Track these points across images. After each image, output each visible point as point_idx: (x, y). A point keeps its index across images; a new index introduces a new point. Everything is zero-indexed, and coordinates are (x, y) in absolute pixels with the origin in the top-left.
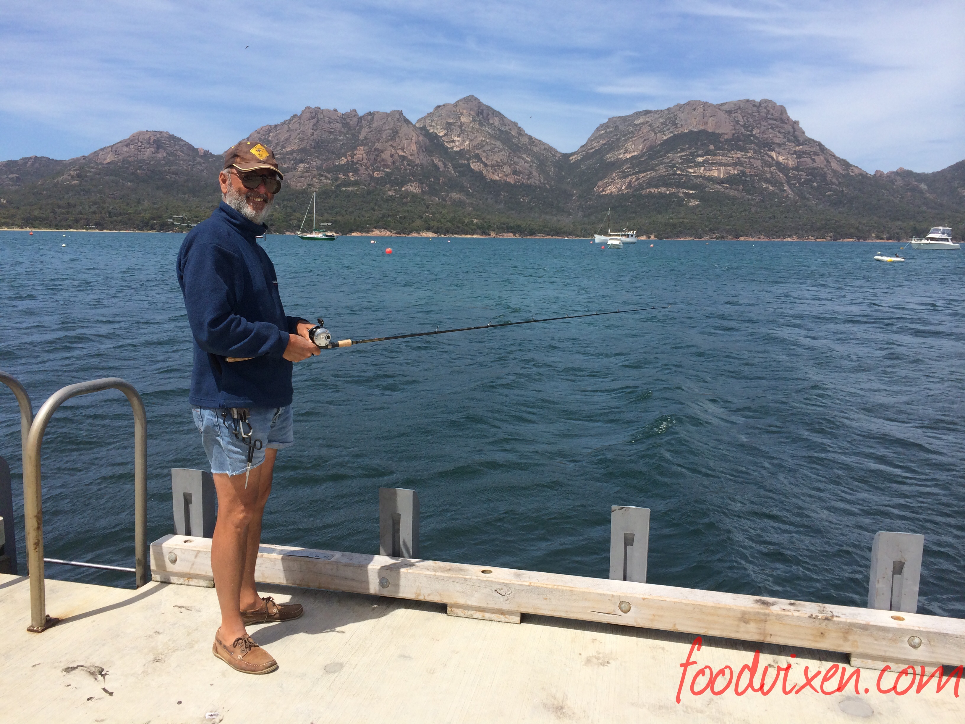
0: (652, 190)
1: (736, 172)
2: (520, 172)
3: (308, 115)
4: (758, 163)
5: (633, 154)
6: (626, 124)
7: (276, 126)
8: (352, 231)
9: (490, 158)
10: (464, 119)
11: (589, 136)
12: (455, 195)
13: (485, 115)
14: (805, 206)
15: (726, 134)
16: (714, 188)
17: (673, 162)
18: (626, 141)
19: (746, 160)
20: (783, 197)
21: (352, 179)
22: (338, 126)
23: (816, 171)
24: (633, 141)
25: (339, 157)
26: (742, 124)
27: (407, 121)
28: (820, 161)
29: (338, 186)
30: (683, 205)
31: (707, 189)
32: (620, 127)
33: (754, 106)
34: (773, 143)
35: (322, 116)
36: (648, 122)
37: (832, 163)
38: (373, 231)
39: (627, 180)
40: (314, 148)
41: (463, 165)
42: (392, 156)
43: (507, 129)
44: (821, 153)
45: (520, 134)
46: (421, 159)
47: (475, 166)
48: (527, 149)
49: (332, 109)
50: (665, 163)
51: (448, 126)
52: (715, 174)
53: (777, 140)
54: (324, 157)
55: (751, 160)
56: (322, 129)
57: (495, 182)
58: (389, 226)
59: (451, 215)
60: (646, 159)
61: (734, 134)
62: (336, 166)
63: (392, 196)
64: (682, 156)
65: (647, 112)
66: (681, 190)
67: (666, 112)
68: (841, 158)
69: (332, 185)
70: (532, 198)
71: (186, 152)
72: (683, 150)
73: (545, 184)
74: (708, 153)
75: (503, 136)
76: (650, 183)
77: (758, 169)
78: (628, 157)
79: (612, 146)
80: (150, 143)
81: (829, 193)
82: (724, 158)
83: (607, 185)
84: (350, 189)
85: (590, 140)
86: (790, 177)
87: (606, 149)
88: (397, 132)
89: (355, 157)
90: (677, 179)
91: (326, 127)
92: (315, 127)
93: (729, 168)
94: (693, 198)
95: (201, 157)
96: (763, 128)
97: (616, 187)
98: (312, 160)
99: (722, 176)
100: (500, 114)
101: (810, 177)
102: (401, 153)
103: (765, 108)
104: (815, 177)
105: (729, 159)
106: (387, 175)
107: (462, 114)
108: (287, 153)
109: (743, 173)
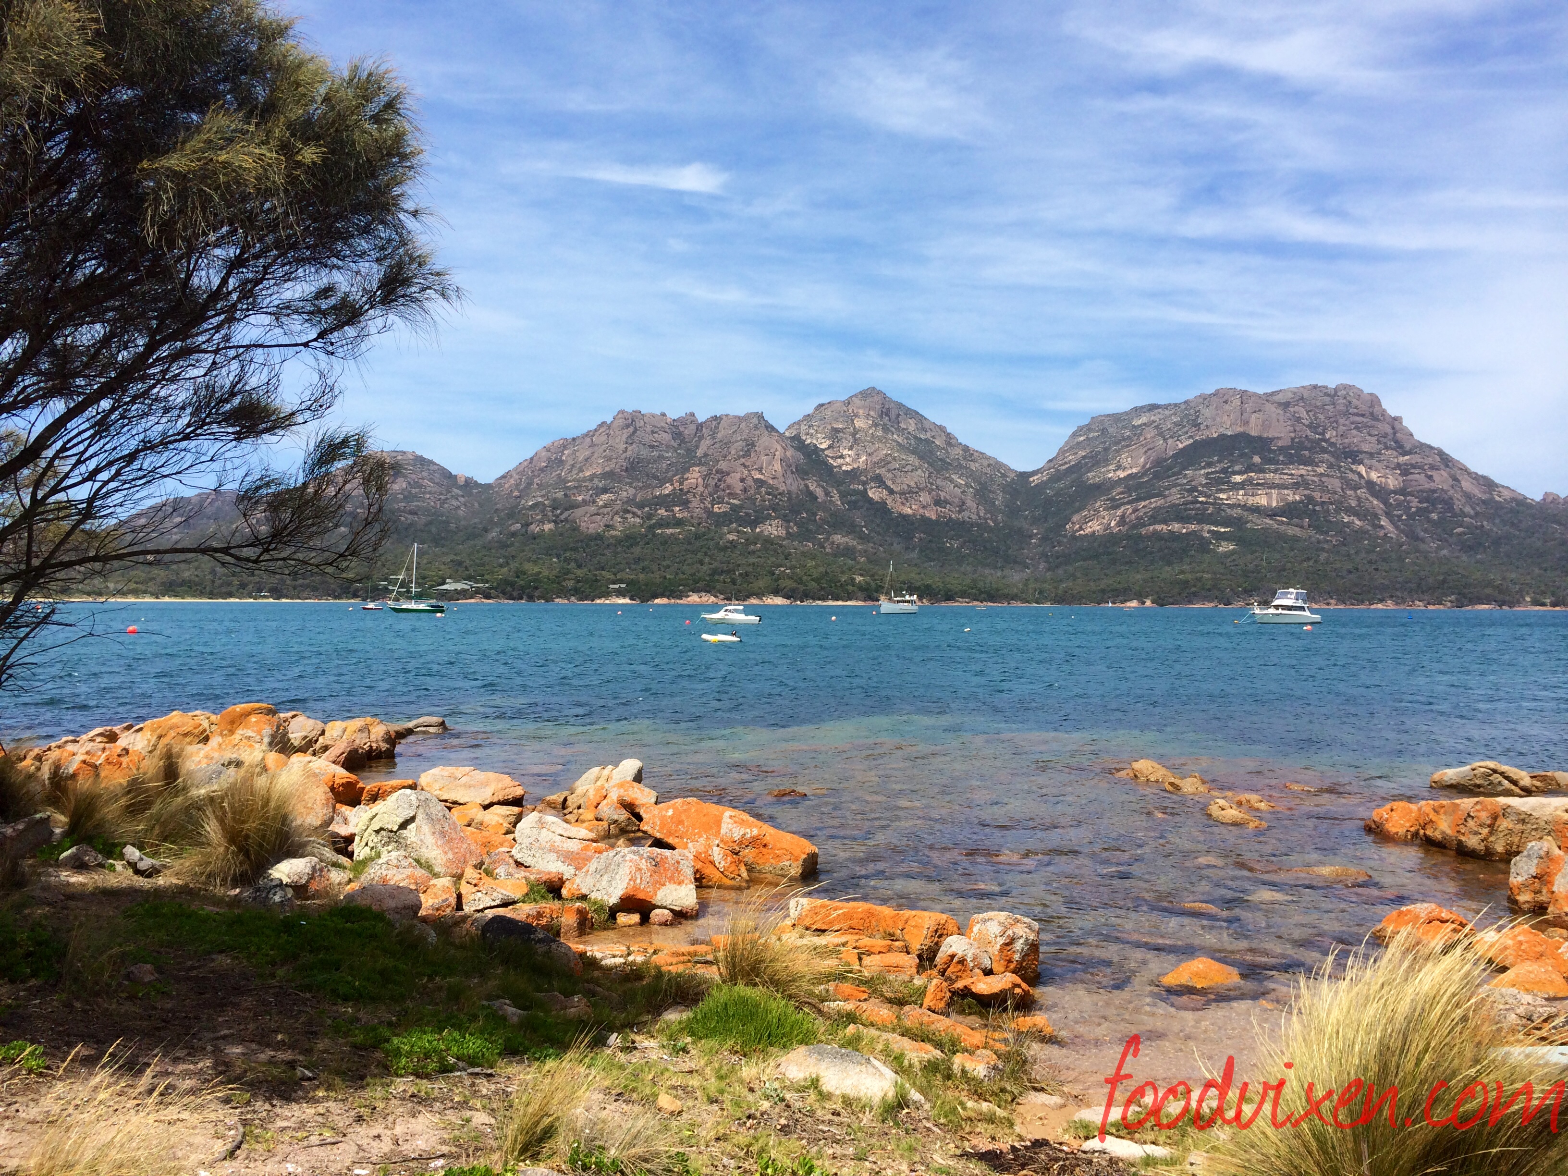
0: (1158, 527)
1: (1298, 498)
2: (946, 502)
3: (621, 422)
4: (1335, 484)
5: (1130, 472)
6: (1120, 425)
7: (574, 439)
8: (656, 596)
9: (898, 481)
10: (859, 423)
11: (1062, 443)
12: (838, 538)
13: (893, 416)
14: (1418, 551)
15: (1279, 438)
16: (1259, 523)
17: (1193, 483)
18: (1119, 451)
19: (1315, 479)
20: (1378, 537)
21: (680, 516)
22: (666, 437)
23: (1436, 495)
24: (1128, 451)
25: (662, 483)
26: (1307, 422)
27: (771, 428)
28: (1441, 480)
29: (651, 528)
30: (1209, 551)
31: (1249, 525)
32: (1111, 430)
33: (1326, 395)
34: (1362, 452)
35: (642, 423)
36: (1154, 422)
37: (1463, 482)
38: (688, 596)
39: (1119, 512)
40: (626, 470)
41: (856, 492)
42: (742, 480)
43: (928, 435)
44: (1442, 467)
45: (949, 444)
46: (788, 484)
47: (874, 494)
48: (960, 466)
49: (657, 412)
50: (1182, 485)
51: (835, 435)
52: (1263, 501)
53: (1366, 448)
54: (640, 484)
55: (1324, 479)
56: (640, 442)
57: (905, 517)
58: (714, 588)
59: (822, 569)
60: (1151, 479)
61: (1293, 439)
62: (657, 497)
63: (732, 542)
64: (1208, 473)
65: (1153, 407)
66: (1207, 527)
67: (1183, 407)
68: (1480, 473)
69: (641, 526)
70: (965, 542)
71: (437, 481)
72: (1209, 465)
73: (986, 519)
74: (1250, 468)
75: (922, 447)
76: (1156, 517)
77: (1335, 493)
78: (1122, 476)
79: (1097, 460)
81: (1460, 530)
82: (1277, 476)
83: (1086, 520)
84: (669, 531)
85: (1062, 452)
86: (1391, 504)
87: (1086, 464)
88: (753, 445)
89: (686, 483)
90: (1198, 509)
91: (648, 439)
92: (630, 441)
93: (1286, 492)
94: (1224, 539)
95: (460, 487)
96: (1342, 429)
97: (1101, 524)
98: (621, 489)
99: (1274, 504)
100: (917, 413)
101: (1425, 505)
102: (758, 476)
103: (1345, 398)
104: (1433, 505)
105: (1286, 477)
106: (734, 508)
107: (856, 416)
108: (585, 480)
109: (1310, 499)
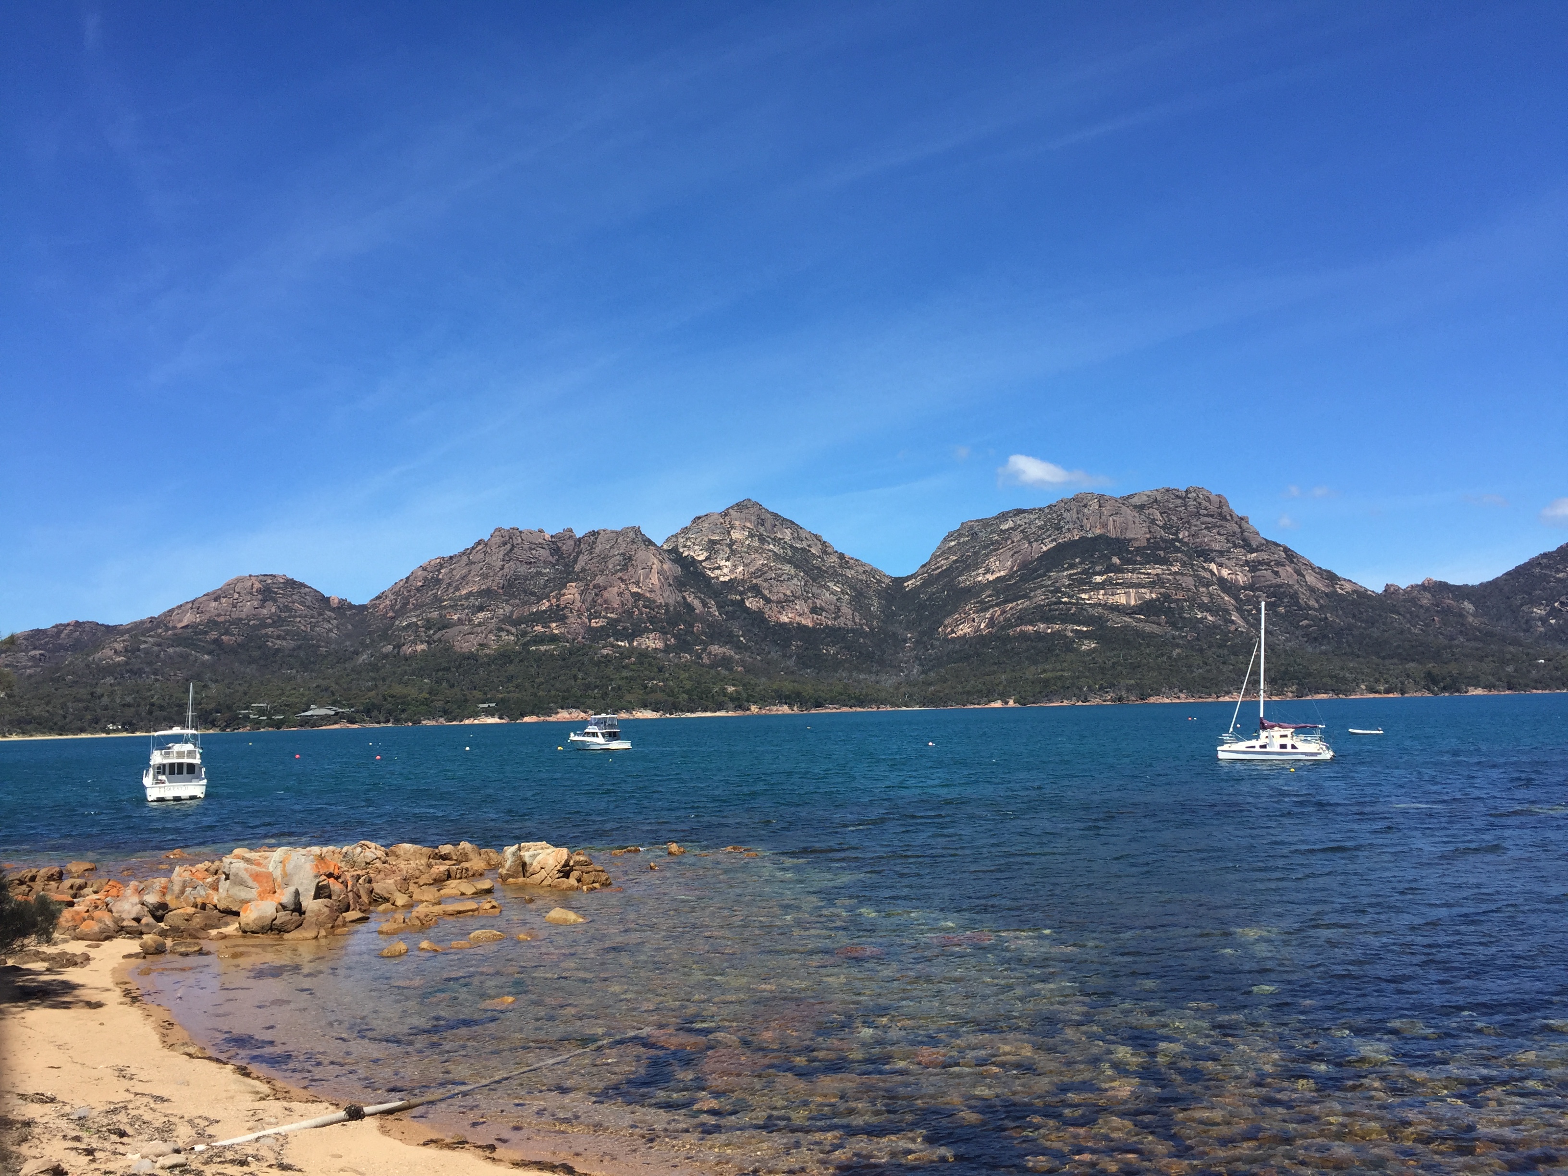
0: (1025, 628)
1: (1154, 596)
2: (822, 609)
3: (498, 540)
4: (1188, 582)
5: (998, 575)
6: (988, 530)
7: (451, 558)
8: (523, 715)
9: (775, 590)
10: (736, 535)
12: (715, 649)
13: (769, 526)
15: (1136, 539)
16: (1117, 621)
17: (1057, 585)
18: (987, 556)
19: (1170, 577)
20: (1229, 632)
21: (556, 632)
22: (544, 553)
23: (1282, 590)
24: (996, 555)
25: (540, 600)
26: (1161, 524)
27: (648, 542)
28: (1287, 574)
29: (526, 645)
30: (1072, 651)
31: (1109, 624)
32: (980, 535)
33: (1177, 497)
34: (1212, 551)
35: (520, 540)
36: (1020, 526)
37: (1307, 577)
38: (557, 713)
39: (988, 615)
40: (503, 587)
41: (733, 603)
42: (620, 594)
43: (804, 544)
44: (1288, 562)
45: (825, 552)
46: (667, 597)
47: (752, 603)
48: (836, 574)
49: (535, 529)
50: (1046, 586)
51: (712, 547)
52: (1122, 600)
53: (1217, 547)
54: (517, 601)
55: (1178, 577)
56: (517, 559)
57: (781, 625)
58: (583, 703)
59: (695, 681)
60: (1018, 581)
61: (1148, 540)
62: (533, 614)
63: (606, 657)
64: (1071, 575)
65: (1018, 512)
66: (1070, 627)
67: (1046, 511)
68: (1323, 568)
69: (516, 643)
70: (841, 648)
71: (308, 603)
72: (1072, 566)
73: (861, 625)
74: (1109, 569)
75: (797, 556)
76: (1022, 618)
77: (1189, 590)
78: (991, 579)
79: (968, 564)
80: (251, 593)
81: (1305, 622)
82: (1135, 576)
83: (958, 623)
84: (543, 648)
85: (935, 557)
86: (1241, 600)
87: (957, 568)
88: (630, 558)
89: (563, 599)
90: (1062, 609)
91: (525, 555)
92: (508, 557)
93: (1143, 590)
94: (1086, 638)
95: (333, 610)
96: (1193, 529)
97: (972, 626)
98: (498, 607)
99: (1133, 603)
100: (792, 522)
101: (1273, 599)
102: (635, 589)
103: (1195, 500)
104: (1282, 599)
105: (1142, 576)
106: (612, 623)
107: (732, 527)
108: (461, 598)
109: (1166, 597)
